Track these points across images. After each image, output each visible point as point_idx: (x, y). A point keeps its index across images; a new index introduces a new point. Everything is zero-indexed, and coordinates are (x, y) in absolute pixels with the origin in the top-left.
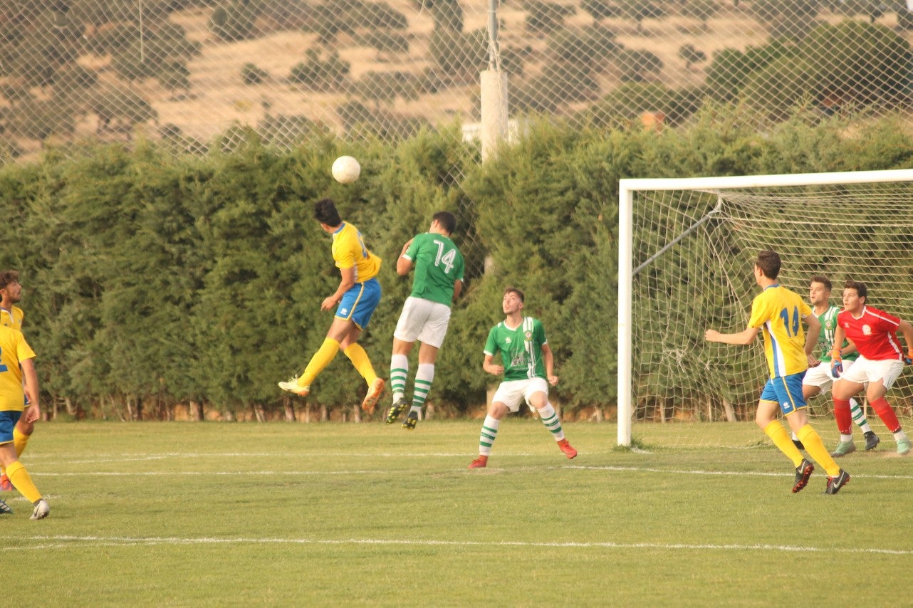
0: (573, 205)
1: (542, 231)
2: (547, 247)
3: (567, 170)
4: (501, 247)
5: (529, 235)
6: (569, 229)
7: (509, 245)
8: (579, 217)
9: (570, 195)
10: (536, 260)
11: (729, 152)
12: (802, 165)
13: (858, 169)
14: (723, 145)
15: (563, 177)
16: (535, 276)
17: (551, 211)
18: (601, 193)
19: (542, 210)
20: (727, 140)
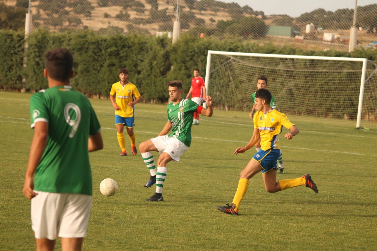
0: (193, 56)
1: (185, 61)
2: (186, 65)
3: (193, 47)
4: (175, 64)
5: (182, 62)
6: (192, 61)
7: (177, 63)
8: (195, 59)
9: (193, 53)
10: (183, 68)
11: (232, 46)
12: (249, 51)
13: (263, 53)
14: (231, 44)
15: (192, 48)
16: (183, 71)
17: (188, 56)
18: (201, 53)
19: (186, 56)
20: (232, 43)
